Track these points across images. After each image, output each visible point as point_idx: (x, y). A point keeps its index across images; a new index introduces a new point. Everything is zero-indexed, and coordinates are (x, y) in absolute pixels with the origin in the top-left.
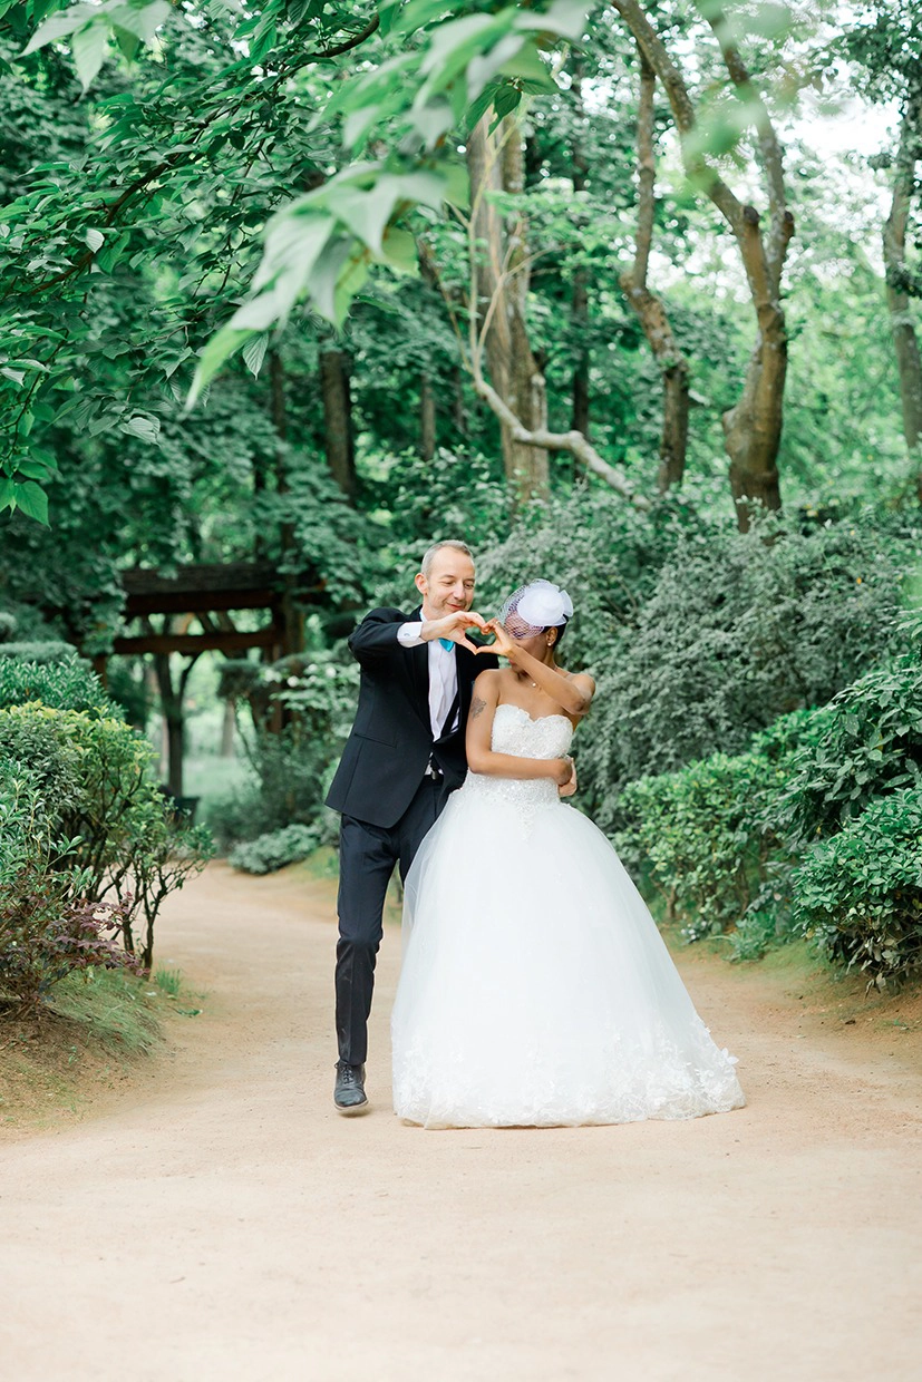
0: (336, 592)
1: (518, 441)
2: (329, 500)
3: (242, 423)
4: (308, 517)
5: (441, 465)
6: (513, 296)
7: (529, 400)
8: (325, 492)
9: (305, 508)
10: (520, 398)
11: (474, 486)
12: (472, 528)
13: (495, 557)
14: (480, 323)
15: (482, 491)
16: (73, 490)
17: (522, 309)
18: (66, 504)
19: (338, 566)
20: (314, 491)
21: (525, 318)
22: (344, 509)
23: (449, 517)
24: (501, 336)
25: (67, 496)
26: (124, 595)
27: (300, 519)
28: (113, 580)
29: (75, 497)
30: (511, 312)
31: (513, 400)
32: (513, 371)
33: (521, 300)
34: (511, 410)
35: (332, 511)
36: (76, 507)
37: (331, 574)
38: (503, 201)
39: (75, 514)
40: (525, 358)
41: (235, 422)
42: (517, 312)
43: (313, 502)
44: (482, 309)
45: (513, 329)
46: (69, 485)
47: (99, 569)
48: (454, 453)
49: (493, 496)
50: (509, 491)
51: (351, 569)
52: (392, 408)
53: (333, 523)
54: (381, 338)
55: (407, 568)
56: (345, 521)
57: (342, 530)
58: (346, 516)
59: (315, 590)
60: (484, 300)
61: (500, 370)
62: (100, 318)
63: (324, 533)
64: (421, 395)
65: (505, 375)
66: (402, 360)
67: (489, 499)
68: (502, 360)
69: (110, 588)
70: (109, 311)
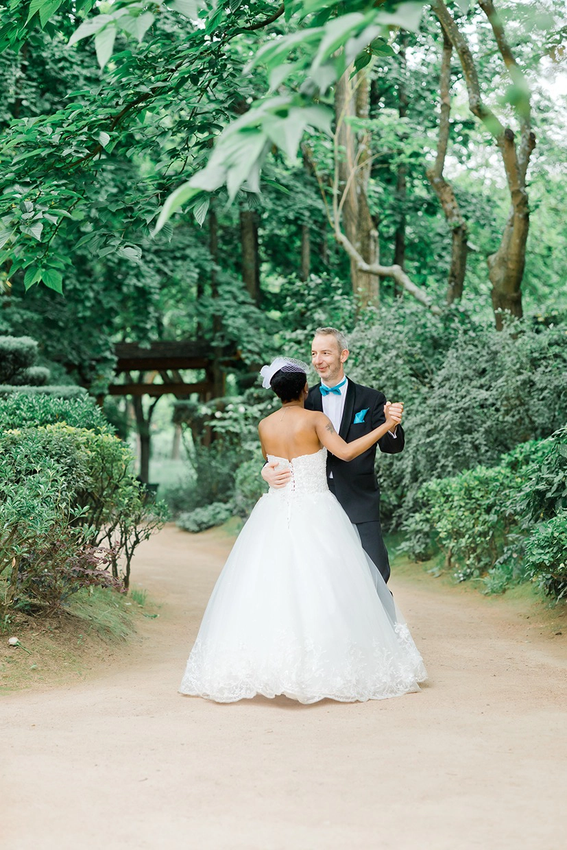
0: (247, 358)
1: (361, 270)
2: (243, 303)
3: (192, 253)
4: (231, 312)
5: (312, 285)
6: (360, 181)
7: (368, 245)
8: (242, 298)
9: (229, 306)
10: (363, 244)
11: (333, 297)
14: (339, 197)
15: (338, 301)
16: (86, 293)
17: (365, 189)
18: (82, 302)
19: (249, 342)
20: (235, 297)
21: (367, 195)
22: (253, 308)
23: (316, 316)
24: (352, 205)
25: (83, 297)
26: (116, 359)
27: (225, 313)
28: (109, 349)
29: (87, 298)
30: (359, 190)
31: (358, 245)
32: (359, 227)
33: (365, 183)
34: (357, 251)
35: (245, 309)
36: (88, 304)
37: (244, 348)
38: (355, 123)
39: (87, 308)
40: (366, 219)
41: (188, 252)
42: (362, 190)
43: (234, 303)
44: (341, 188)
45: (360, 201)
46: (84, 291)
47: (101, 342)
48: (320, 277)
49: (345, 304)
50: (355, 301)
51: (257, 345)
52: (283, 248)
53: (246, 316)
54: (278, 203)
55: (291, 348)
56: (254, 315)
57: (252, 321)
58: (254, 312)
59: (233, 358)
60: (342, 183)
61: (351, 226)
62: (106, 188)
63: (240, 322)
64: (302, 240)
65: (354, 230)
66: (291, 216)
67: (342, 306)
68: (352, 220)
69: (108, 354)
70: (112, 183)
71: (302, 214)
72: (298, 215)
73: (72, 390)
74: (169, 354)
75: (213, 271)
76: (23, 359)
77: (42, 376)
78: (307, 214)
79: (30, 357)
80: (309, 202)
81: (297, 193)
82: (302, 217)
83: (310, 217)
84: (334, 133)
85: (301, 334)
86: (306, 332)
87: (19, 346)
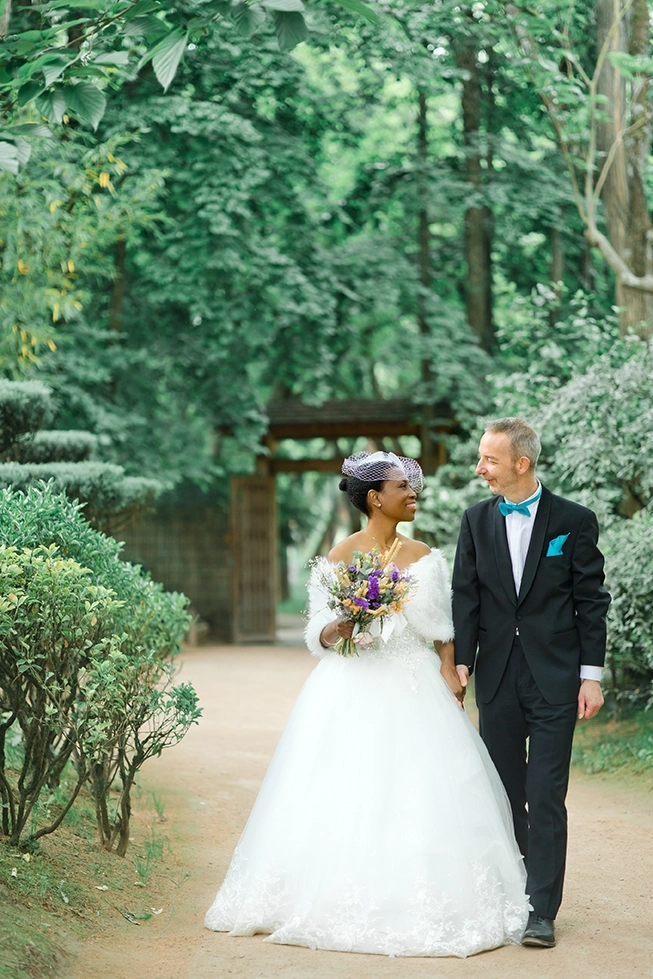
0: (465, 421)
1: (626, 286)
2: (464, 342)
3: (391, 270)
4: (443, 355)
5: (539, 301)
6: (633, 157)
7: (643, 254)
8: (459, 335)
9: (440, 347)
10: (635, 251)
11: (571, 322)
12: (569, 364)
13: (575, 389)
14: (596, 176)
15: (580, 328)
16: (221, 325)
17: (641, 170)
18: (216, 337)
19: (468, 398)
20: (450, 334)
21: (643, 178)
22: (476, 350)
23: (545, 352)
24: (620, 193)
25: (216, 330)
26: (265, 420)
27: (435, 356)
28: (256, 407)
29: (223, 331)
30: (631, 172)
31: (628, 253)
32: (630, 226)
33: (640, 162)
34: (626, 262)
35: (464, 351)
36: (225, 340)
37: (461, 405)
38: (625, 63)
39: (223, 347)
40: (641, 215)
41: (383, 268)
42: (636, 172)
43: (448, 342)
44: (600, 163)
45: (631, 188)
46: (217, 320)
47: (243, 397)
48: (552, 289)
49: (591, 332)
50: (607, 327)
51: (479, 402)
52: (528, 267)
53: (465, 361)
54: (515, 196)
55: (506, 401)
56: (475, 360)
57: (473, 368)
58: (476, 355)
59: (447, 423)
60: (602, 154)
61: (617, 225)
62: (251, 170)
63: (457, 369)
64: (553, 254)
65: (621, 230)
66: (533, 213)
67: (587, 335)
68: (619, 215)
69: (253, 414)
70: (262, 164)
71: (550, 212)
72: (542, 213)
73: (92, 470)
74: (365, 416)
75: (422, 297)
76: (21, 418)
77: (80, 446)
78: (557, 210)
79: (34, 415)
80: (561, 194)
81: (544, 183)
82: (552, 217)
83: (561, 217)
84: (591, 79)
85: (520, 380)
86: (527, 376)
87: (12, 395)
